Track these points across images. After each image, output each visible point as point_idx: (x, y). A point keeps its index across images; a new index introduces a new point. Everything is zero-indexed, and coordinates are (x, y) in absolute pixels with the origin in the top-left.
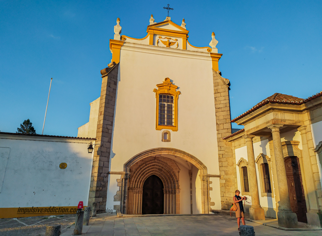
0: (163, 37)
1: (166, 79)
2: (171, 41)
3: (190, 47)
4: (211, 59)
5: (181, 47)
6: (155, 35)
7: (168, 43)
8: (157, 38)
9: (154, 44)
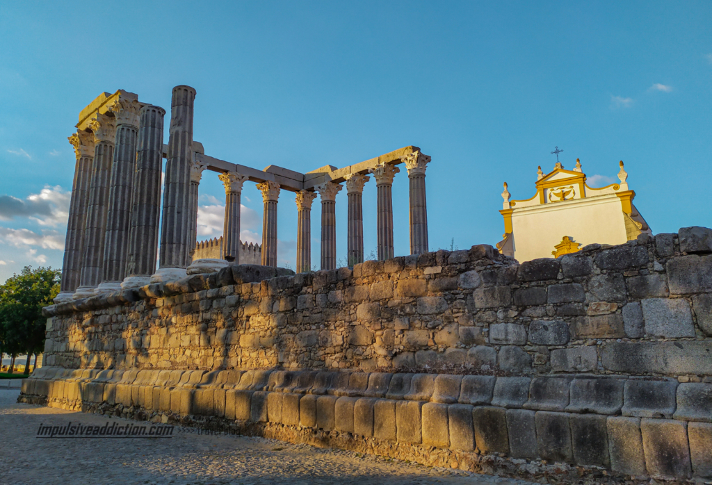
0: (555, 188)
1: (564, 238)
2: (565, 190)
3: (589, 192)
4: (619, 199)
5: (578, 196)
6: (545, 190)
7: (561, 194)
8: (548, 191)
9: (545, 202)
